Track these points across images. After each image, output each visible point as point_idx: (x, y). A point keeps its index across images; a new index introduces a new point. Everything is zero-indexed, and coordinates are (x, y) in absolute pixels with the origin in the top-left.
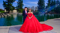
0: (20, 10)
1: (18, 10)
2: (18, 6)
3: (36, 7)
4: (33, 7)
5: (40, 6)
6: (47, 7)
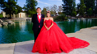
0: (31, 12)
1: (27, 13)
2: (28, 6)
3: (60, 7)
4: (55, 7)
5: (66, 5)
6: (79, 6)
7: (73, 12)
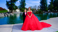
3: (38, 6)
4: (36, 6)
5: (42, 5)
6: (49, 6)
7: (46, 9)
